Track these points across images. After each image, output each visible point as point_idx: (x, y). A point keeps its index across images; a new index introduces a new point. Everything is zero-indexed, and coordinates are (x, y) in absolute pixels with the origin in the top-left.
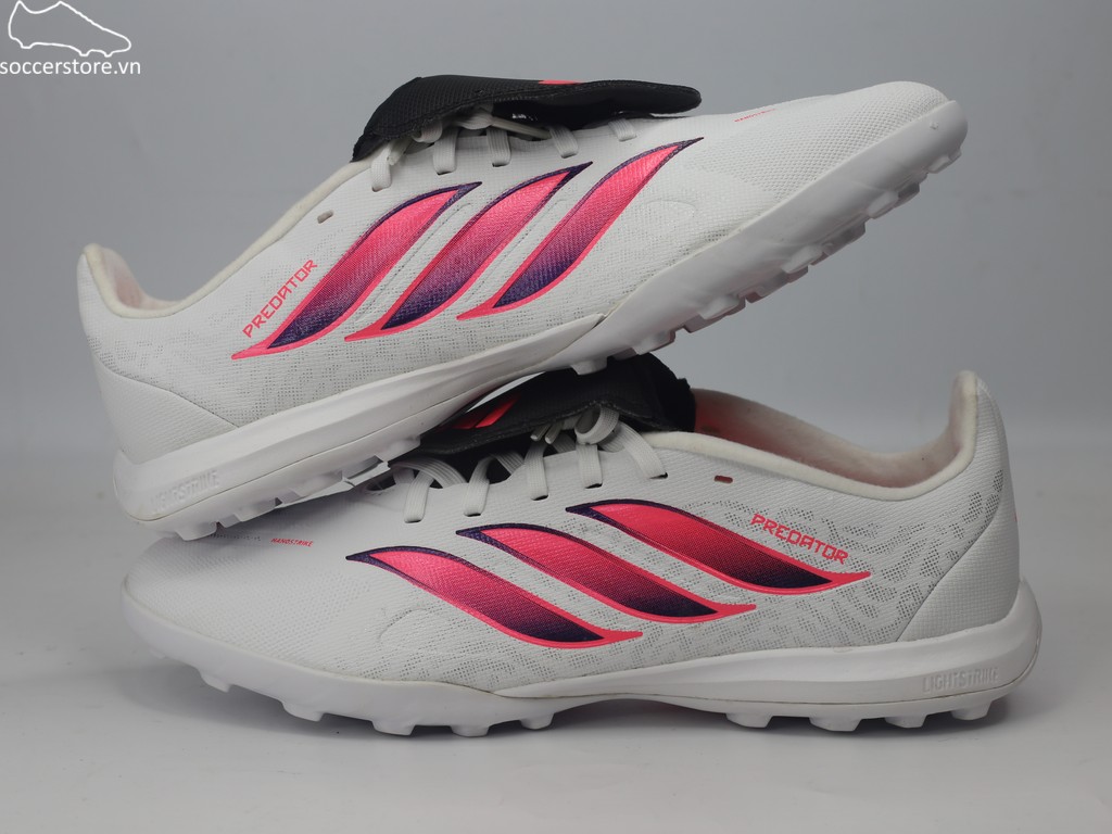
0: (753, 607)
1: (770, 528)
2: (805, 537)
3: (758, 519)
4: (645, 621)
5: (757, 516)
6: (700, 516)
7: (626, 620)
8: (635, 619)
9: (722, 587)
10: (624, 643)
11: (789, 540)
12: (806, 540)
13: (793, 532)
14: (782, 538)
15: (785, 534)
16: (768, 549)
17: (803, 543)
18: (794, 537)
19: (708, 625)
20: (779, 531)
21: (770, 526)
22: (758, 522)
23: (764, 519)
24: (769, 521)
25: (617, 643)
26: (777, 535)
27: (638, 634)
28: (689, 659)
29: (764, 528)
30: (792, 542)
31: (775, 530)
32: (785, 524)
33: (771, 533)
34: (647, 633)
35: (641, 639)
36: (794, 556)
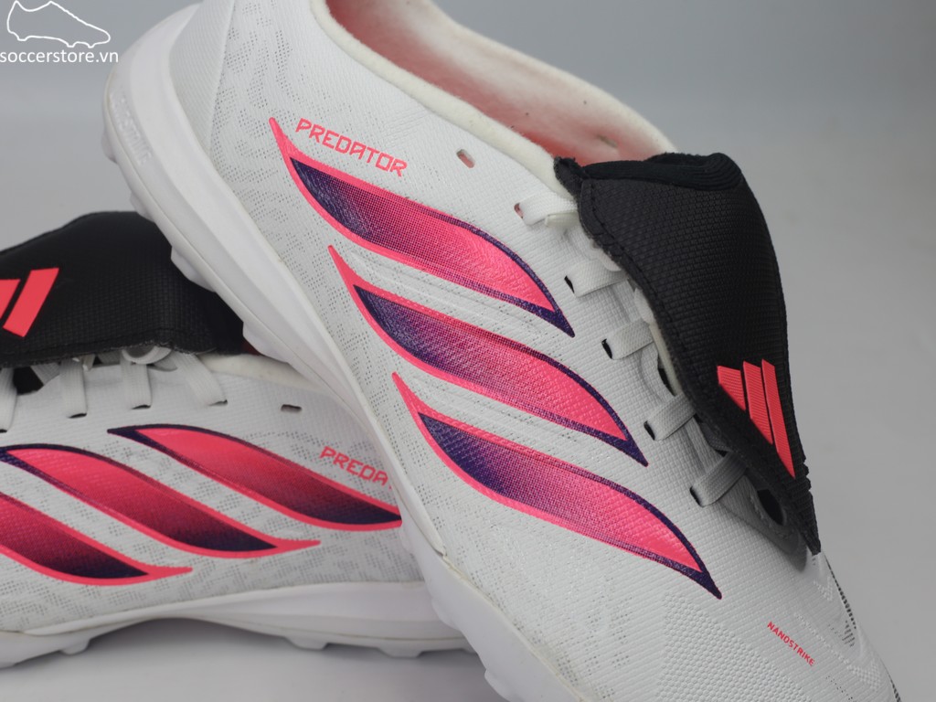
0: (316, 543)
1: (341, 462)
2: (380, 472)
3: (329, 452)
4: (195, 556)
5: (327, 448)
6: (262, 446)
7: (174, 555)
8: (184, 554)
9: (284, 522)
10: (172, 579)
11: (361, 475)
12: (381, 476)
13: (367, 467)
14: (354, 473)
15: (358, 469)
16: (337, 484)
17: (377, 478)
18: (368, 472)
19: (265, 560)
20: (350, 465)
21: (340, 460)
22: (328, 455)
23: (334, 453)
24: (340, 455)
25: (163, 580)
26: (348, 469)
27: (186, 570)
28: (242, 591)
29: (335, 462)
30: (365, 478)
31: (346, 464)
32: (358, 459)
33: (342, 467)
34: (197, 569)
35: (190, 575)
36: (366, 492)
